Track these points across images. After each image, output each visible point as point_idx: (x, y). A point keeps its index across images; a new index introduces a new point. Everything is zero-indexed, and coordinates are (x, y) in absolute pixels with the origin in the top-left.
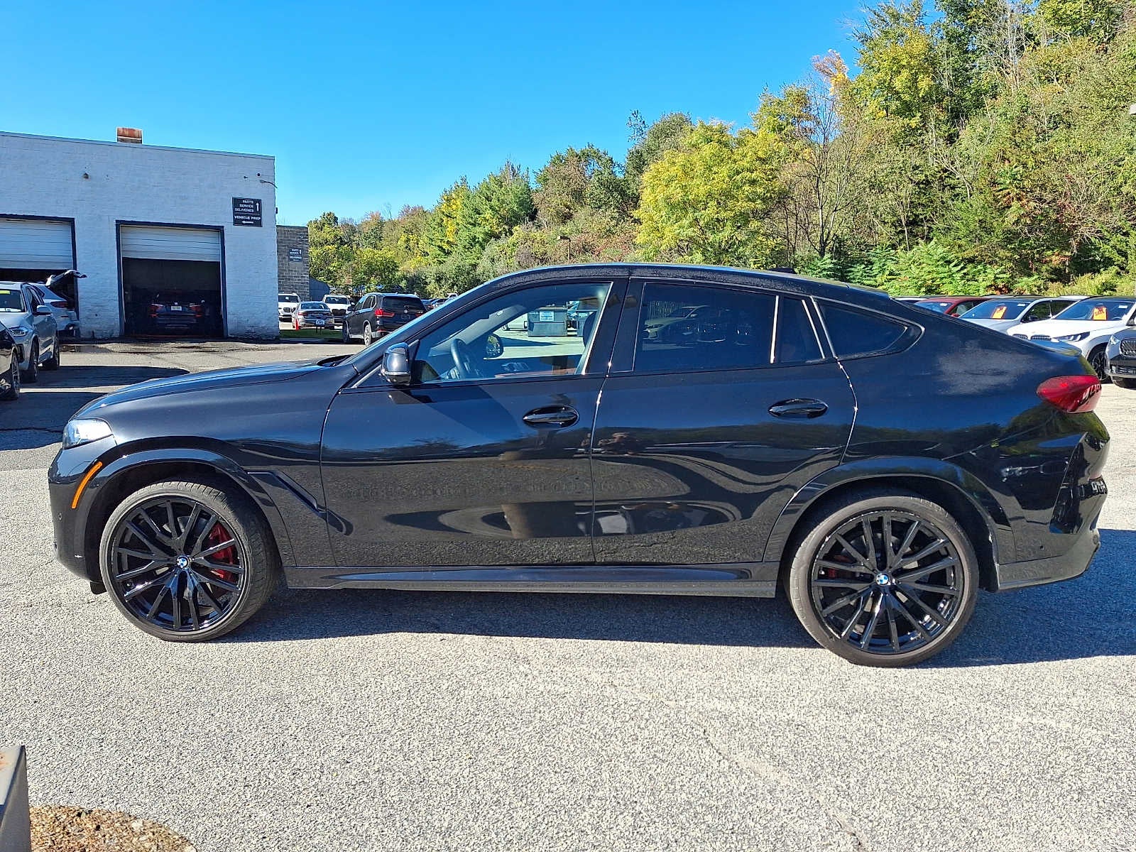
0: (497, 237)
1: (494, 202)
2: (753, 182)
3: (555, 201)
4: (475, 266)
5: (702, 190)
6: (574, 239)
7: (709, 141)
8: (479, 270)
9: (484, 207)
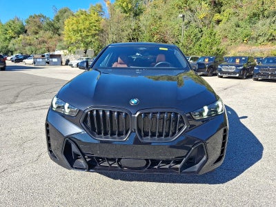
0: (14, 38)
1: (12, 28)
2: (95, 26)
3: (33, 28)
4: (7, 46)
5: (83, 27)
6: (40, 39)
7: (82, 14)
8: (9, 47)
9: (9, 28)
